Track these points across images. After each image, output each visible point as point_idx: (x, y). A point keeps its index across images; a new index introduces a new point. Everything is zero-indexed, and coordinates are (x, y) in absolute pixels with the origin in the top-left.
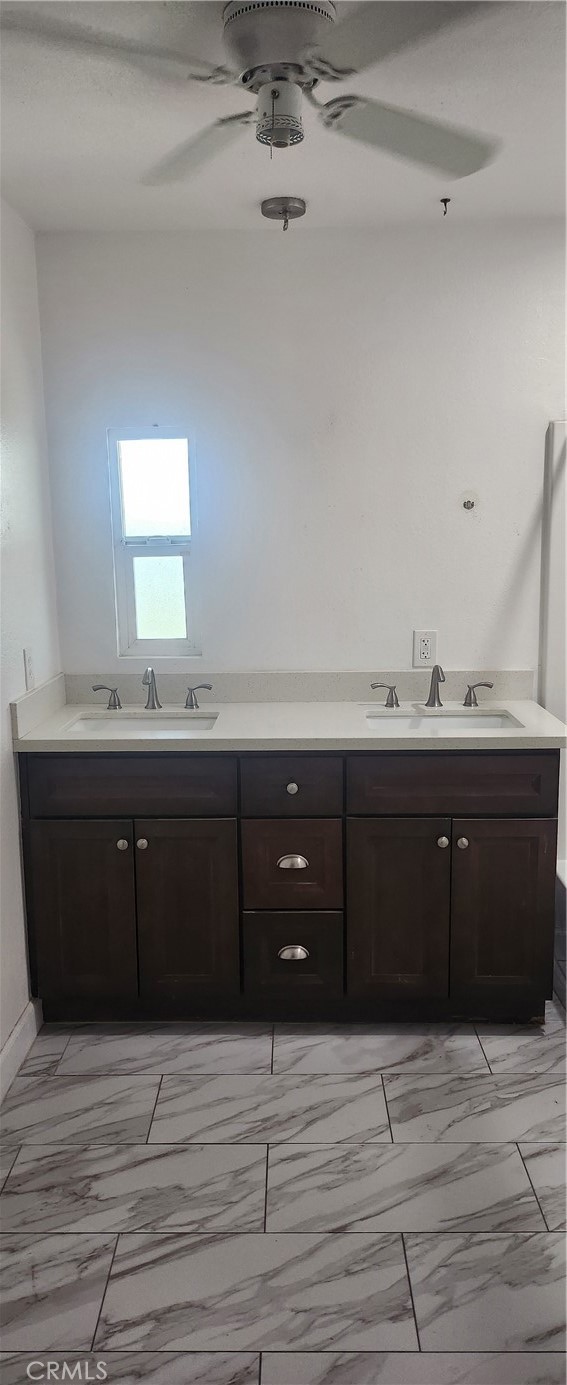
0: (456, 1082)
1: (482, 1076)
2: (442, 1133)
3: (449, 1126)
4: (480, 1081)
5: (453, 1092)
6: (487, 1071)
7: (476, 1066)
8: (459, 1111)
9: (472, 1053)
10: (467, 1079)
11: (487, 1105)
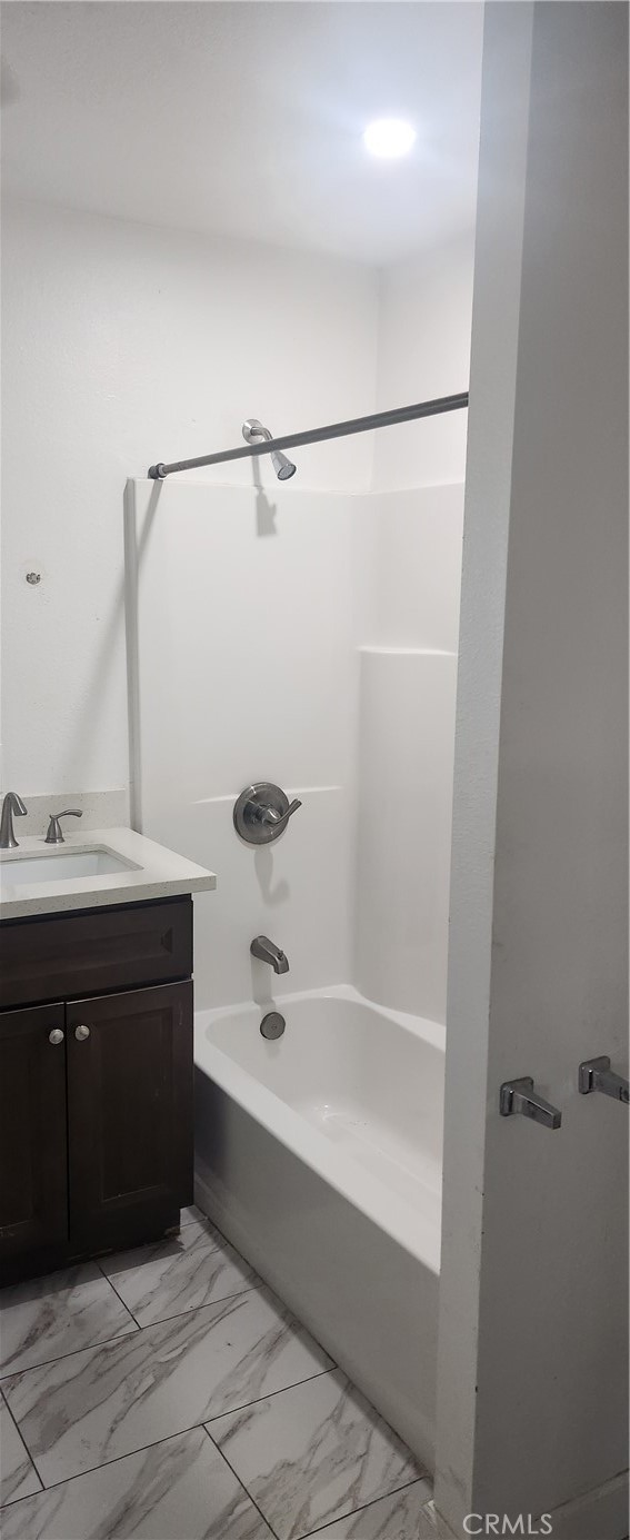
0: (102, 1358)
1: (130, 1337)
2: (105, 1448)
3: (112, 1431)
4: (129, 1346)
5: (100, 1375)
6: (132, 1327)
7: (118, 1325)
8: (116, 1403)
9: (107, 1305)
10: (113, 1349)
11: (149, 1380)
